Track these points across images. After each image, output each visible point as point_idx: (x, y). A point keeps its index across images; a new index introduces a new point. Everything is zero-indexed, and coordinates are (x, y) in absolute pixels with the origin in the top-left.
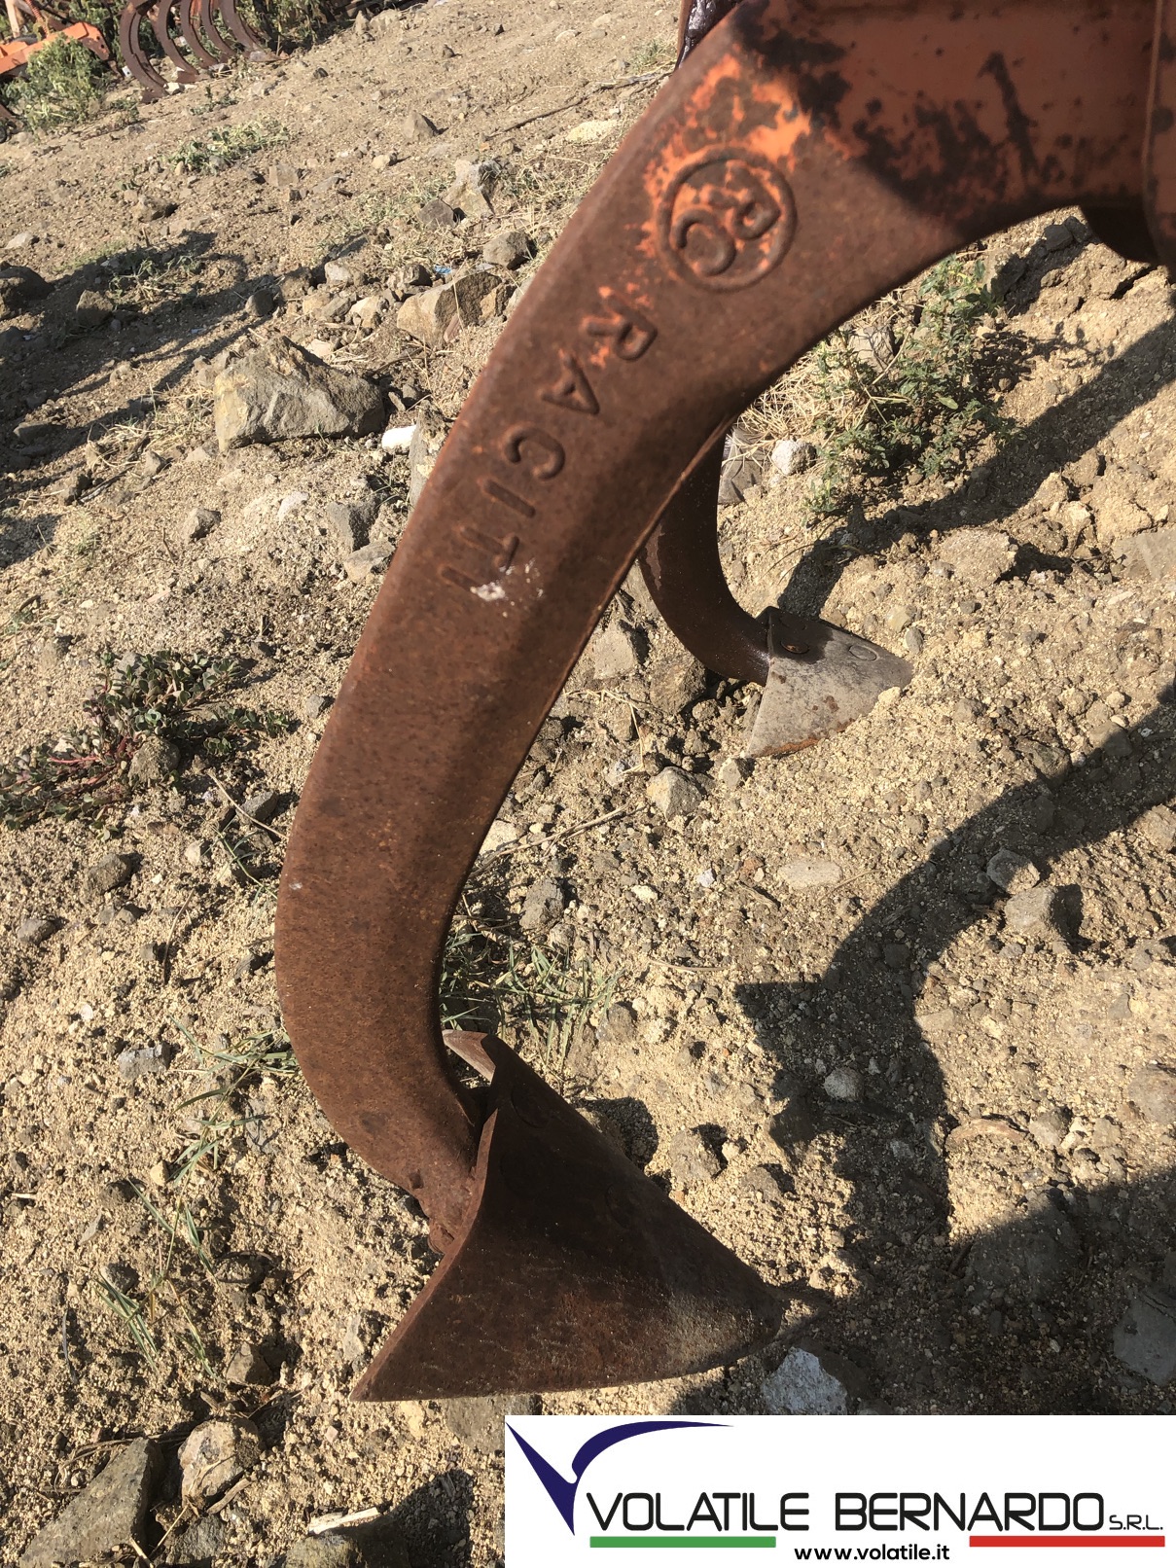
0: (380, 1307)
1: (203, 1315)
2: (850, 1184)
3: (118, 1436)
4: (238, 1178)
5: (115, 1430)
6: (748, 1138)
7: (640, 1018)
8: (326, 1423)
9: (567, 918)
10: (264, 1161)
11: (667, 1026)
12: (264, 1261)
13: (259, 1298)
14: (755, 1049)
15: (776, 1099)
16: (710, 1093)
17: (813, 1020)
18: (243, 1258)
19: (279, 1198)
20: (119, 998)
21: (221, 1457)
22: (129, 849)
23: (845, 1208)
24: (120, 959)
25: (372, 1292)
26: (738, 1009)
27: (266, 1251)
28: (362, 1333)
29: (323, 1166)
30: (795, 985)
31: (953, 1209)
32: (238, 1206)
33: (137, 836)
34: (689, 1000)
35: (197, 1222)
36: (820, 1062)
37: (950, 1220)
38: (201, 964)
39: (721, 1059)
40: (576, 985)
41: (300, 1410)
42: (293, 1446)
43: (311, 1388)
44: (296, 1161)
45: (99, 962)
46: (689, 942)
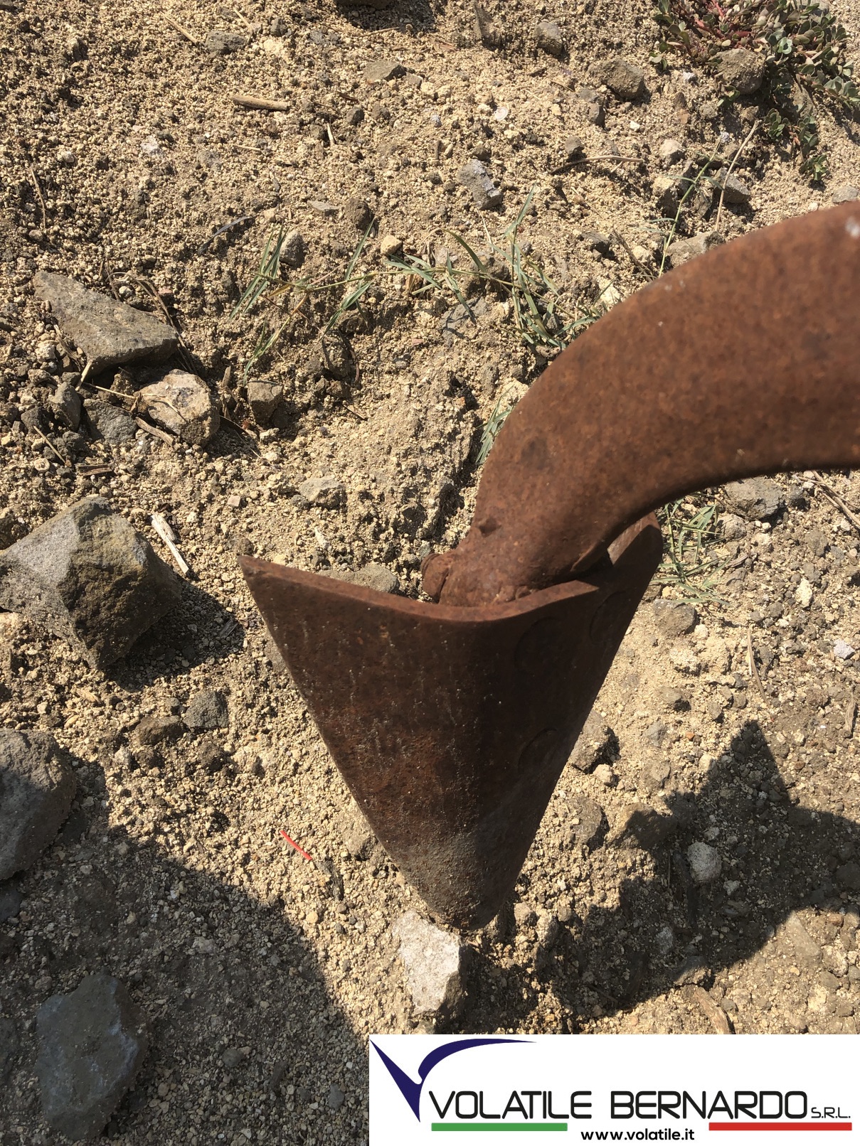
0: (352, 499)
1: (290, 339)
2: (616, 904)
3: (172, 310)
4: (413, 318)
5: (176, 306)
6: (620, 786)
7: (689, 637)
8: (242, 492)
9: (750, 525)
10: (435, 335)
11: (693, 668)
12: (352, 374)
13: (321, 383)
14: (706, 760)
15: (666, 801)
16: (647, 733)
17: (754, 811)
18: (348, 354)
19: (408, 364)
20: (524, 136)
21: (182, 410)
22: (652, 87)
23: (594, 908)
24: (557, 122)
25: (361, 488)
26: (735, 731)
27: (361, 372)
28: (324, 493)
29: (450, 394)
30: (780, 781)
31: (630, 1012)
32: (389, 329)
33: (665, 89)
34: (724, 680)
35: (362, 299)
36: (716, 831)
37: (619, 1014)
38: (580, 198)
39: (682, 731)
40: (694, 560)
41: (245, 462)
42: (214, 470)
43: (265, 464)
44: (446, 367)
45: (547, 104)
46: (777, 657)
